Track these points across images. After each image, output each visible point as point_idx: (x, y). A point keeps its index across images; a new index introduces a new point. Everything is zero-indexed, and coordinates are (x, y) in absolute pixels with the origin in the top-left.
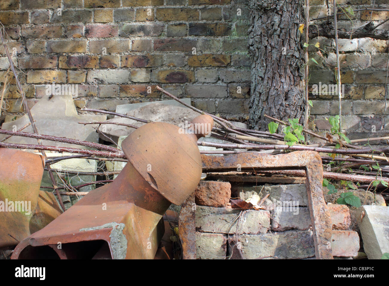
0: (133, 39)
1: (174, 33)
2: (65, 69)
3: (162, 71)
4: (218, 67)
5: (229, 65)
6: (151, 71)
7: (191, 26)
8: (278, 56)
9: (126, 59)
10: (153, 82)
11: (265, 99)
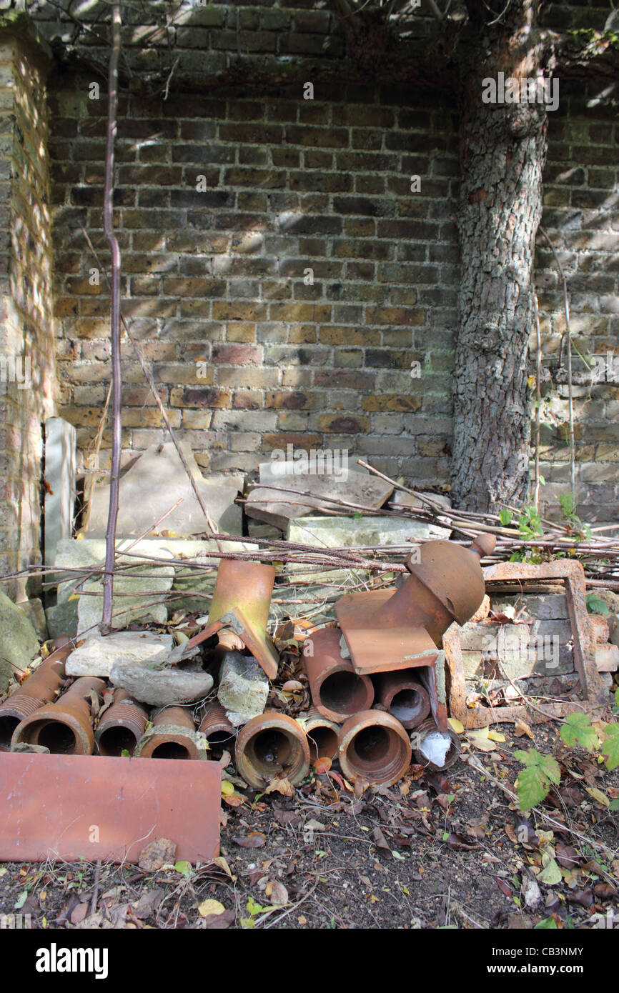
0: (285, 368)
1: (345, 362)
2: (180, 408)
3: (324, 416)
4: (404, 412)
5: (419, 410)
6: (309, 414)
7: (368, 352)
8: (498, 413)
9: (274, 396)
10: (311, 431)
11: (478, 467)
